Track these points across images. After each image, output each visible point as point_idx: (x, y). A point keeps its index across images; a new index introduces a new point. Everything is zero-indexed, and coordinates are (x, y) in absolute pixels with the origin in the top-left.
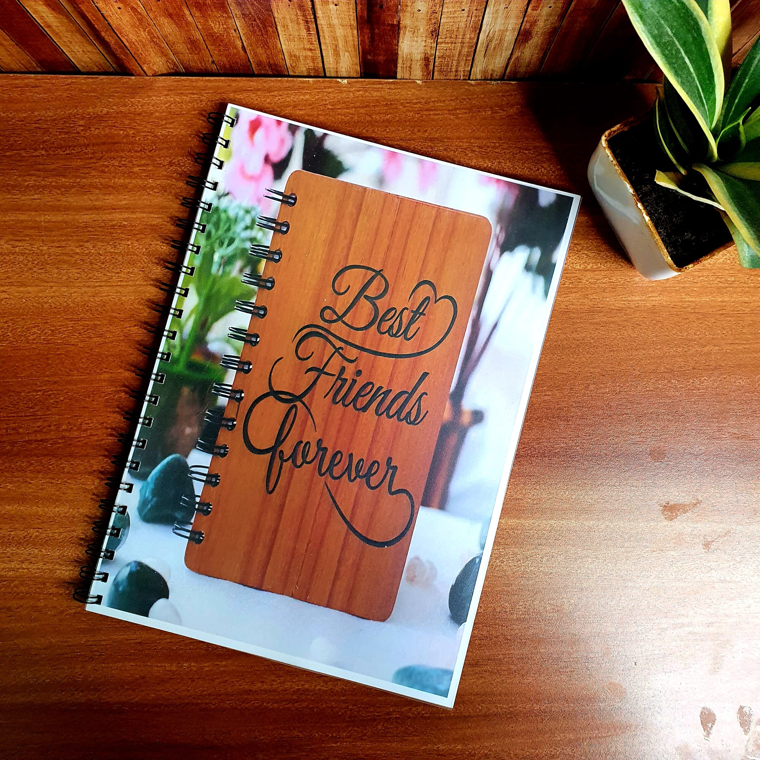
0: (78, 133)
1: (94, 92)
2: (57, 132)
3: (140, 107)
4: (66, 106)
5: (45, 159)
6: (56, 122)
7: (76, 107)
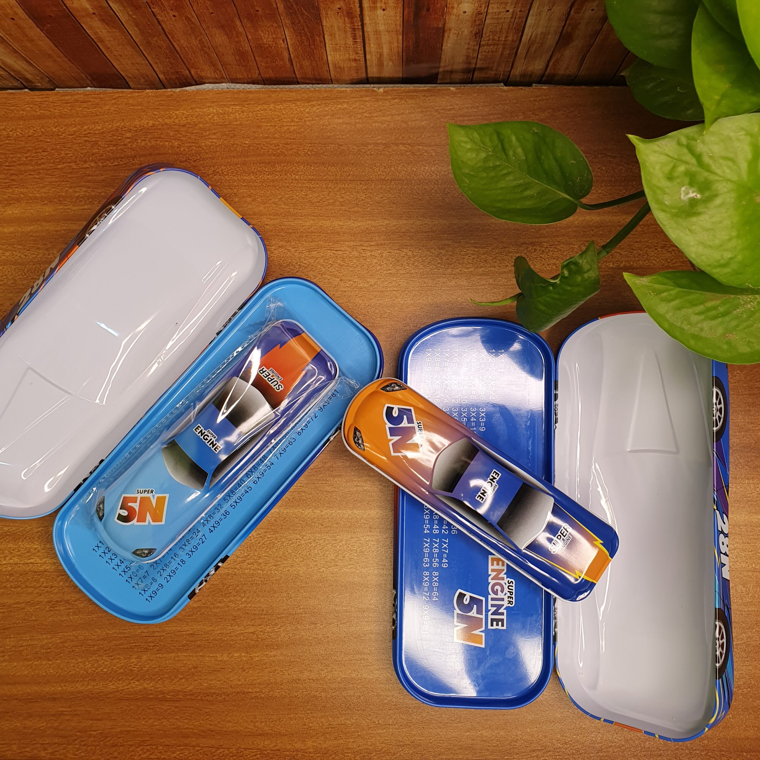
0: (125, 145)
1: (139, 106)
2: (105, 144)
3: (184, 119)
4: (114, 119)
5: (95, 171)
6: (104, 135)
7: (123, 120)
